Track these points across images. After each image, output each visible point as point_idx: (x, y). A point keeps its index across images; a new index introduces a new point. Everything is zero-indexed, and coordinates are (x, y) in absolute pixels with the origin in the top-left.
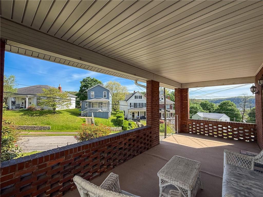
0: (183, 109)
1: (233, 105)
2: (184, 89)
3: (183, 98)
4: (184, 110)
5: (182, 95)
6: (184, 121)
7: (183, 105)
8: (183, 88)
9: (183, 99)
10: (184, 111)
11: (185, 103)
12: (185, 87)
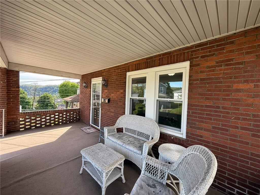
0: (10, 100)
1: (24, 93)
2: (14, 71)
3: (10, 83)
4: (12, 100)
5: (9, 79)
6: (12, 117)
7: (10, 94)
8: (11, 69)
9: (10, 85)
10: (12, 102)
11: (15, 91)
12: (16, 69)
